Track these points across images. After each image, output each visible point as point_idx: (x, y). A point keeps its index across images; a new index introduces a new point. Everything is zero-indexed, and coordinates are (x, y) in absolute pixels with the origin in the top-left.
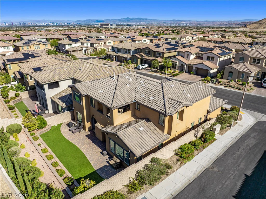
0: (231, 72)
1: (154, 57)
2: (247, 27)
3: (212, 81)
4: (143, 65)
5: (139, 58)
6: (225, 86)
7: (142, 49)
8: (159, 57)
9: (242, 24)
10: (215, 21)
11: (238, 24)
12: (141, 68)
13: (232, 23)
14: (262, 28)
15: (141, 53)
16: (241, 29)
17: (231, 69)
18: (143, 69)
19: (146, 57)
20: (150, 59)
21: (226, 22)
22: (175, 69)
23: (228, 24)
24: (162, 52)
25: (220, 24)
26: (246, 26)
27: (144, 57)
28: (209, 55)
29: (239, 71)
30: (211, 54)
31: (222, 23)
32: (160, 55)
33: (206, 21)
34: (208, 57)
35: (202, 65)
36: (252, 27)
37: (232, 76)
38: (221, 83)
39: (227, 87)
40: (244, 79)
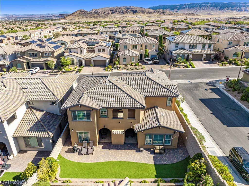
0: (125, 58)
1: (42, 58)
2: (66, 18)
3: (115, 68)
4: (35, 69)
5: (24, 62)
6: (126, 69)
7: (24, 52)
8: (49, 57)
9: (59, 16)
10: (34, 15)
11: (56, 16)
12: (34, 72)
13: (51, 16)
14: (77, 19)
15: (25, 57)
16: (61, 21)
17: (125, 56)
18: (36, 73)
19: (33, 60)
20: (39, 61)
21: (45, 14)
22: (73, 66)
23: (48, 17)
24: (52, 52)
25: (40, 17)
26: (64, 18)
27: (31, 60)
28: (100, 48)
29: (130, 56)
30: (101, 47)
31: (42, 16)
32: (49, 55)
33: (25, 15)
34: (99, 49)
35: (99, 57)
36: (70, 18)
37: (126, 61)
38: (122, 68)
39: (128, 70)
40: (134, 61)
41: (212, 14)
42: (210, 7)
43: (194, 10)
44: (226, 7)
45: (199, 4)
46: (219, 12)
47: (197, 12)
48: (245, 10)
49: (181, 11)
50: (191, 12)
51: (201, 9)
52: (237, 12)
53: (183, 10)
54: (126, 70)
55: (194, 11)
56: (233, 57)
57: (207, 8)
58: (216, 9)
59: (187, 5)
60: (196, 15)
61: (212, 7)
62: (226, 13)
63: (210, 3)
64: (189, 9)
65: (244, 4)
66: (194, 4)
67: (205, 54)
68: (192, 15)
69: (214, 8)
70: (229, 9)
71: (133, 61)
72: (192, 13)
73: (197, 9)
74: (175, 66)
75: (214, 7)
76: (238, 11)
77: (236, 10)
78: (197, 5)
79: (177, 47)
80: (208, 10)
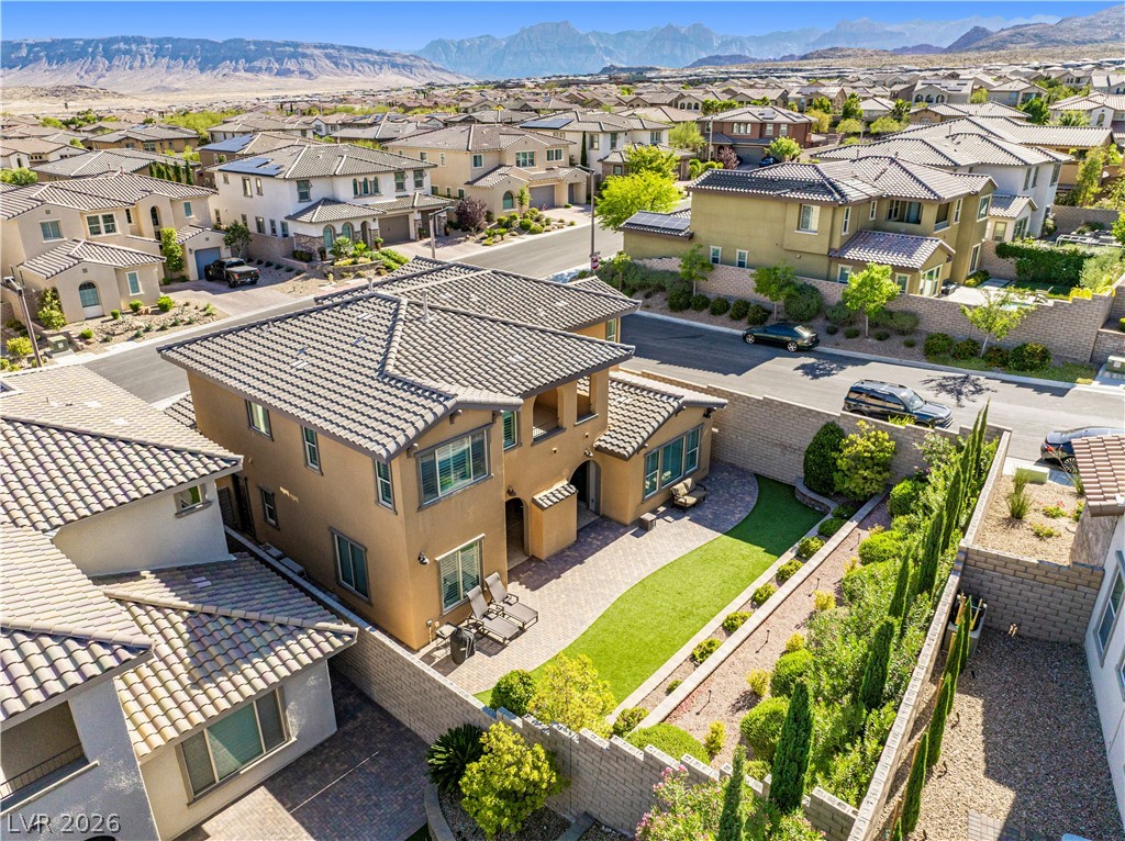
0: (88, 286)
3: (58, 346)
6: (124, 337)
17: (84, 271)
29: (116, 269)
37: (100, 298)
38: (95, 338)
39: (137, 336)
40: (142, 292)
41: (177, 90)
42: (155, 56)
43: (83, 73)
44: (224, 59)
45: (99, 41)
46: (204, 77)
47: (102, 80)
48: (302, 72)
49: (12, 76)
50: (72, 79)
51: (118, 66)
52: (273, 79)
53: (24, 71)
54: (131, 339)
55: (86, 77)
56: (504, 208)
57: (143, 60)
58: (186, 66)
59: (36, 45)
60: (106, 93)
61: (164, 57)
62: (232, 83)
63: (152, 41)
64: (55, 67)
65: (287, 48)
66: (70, 42)
67: (416, 211)
68: (84, 96)
69: (173, 62)
70: (240, 67)
71: (135, 289)
72: (81, 87)
73: (95, 69)
74: (343, 277)
75: (174, 57)
76: (277, 74)
77: (269, 70)
78: (90, 50)
79: (304, 196)
80: (153, 71)
